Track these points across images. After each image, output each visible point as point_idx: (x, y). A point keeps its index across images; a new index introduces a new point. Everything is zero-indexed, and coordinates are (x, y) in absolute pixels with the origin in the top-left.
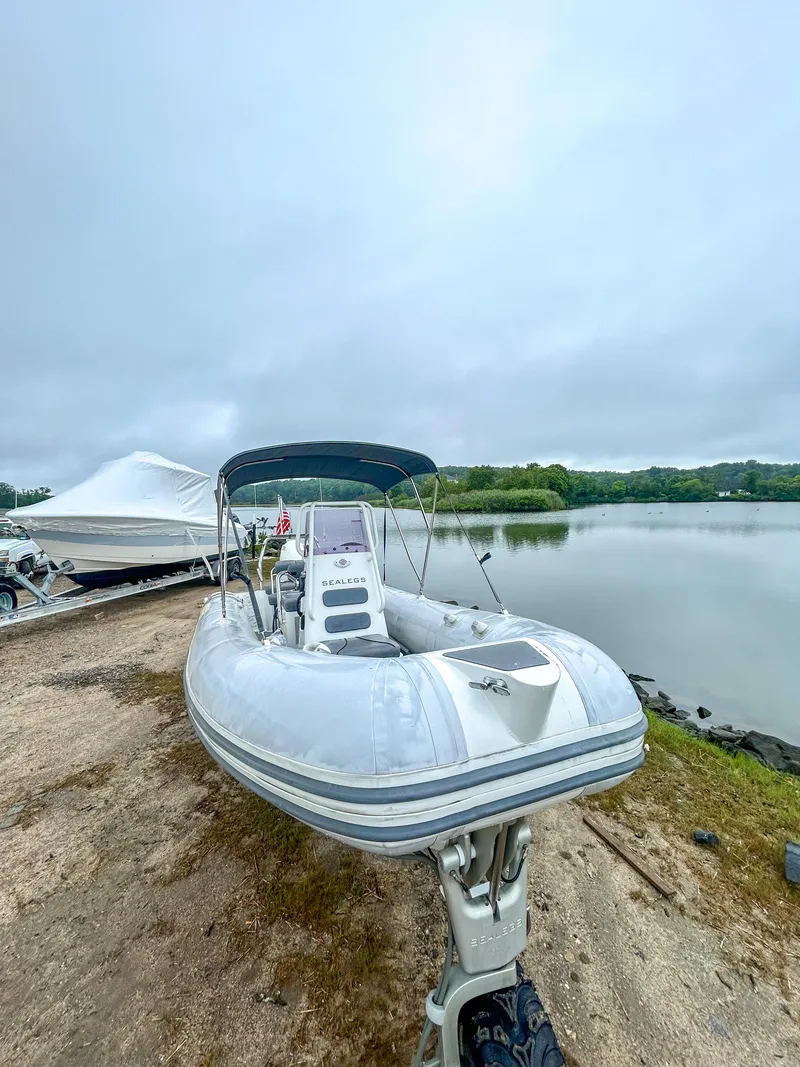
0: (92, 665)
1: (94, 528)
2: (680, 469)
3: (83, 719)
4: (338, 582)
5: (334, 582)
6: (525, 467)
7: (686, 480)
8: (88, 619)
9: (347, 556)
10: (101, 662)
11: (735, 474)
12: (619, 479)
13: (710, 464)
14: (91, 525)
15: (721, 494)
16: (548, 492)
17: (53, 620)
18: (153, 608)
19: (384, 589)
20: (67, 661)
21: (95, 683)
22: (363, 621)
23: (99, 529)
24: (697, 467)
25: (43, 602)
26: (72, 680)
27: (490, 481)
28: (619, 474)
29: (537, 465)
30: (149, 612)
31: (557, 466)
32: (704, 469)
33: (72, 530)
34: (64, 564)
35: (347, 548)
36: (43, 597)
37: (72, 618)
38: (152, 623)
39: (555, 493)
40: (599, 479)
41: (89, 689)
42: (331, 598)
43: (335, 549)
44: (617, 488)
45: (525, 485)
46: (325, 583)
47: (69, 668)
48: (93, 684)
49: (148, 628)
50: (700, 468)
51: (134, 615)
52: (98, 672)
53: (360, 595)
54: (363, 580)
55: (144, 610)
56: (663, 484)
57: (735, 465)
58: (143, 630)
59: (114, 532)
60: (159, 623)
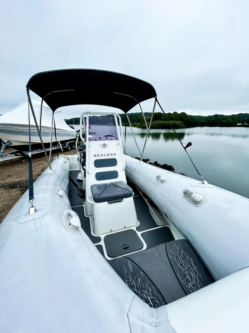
0: (17, 180)
1: (17, 129)
2: (225, 115)
3: (7, 203)
4: (102, 155)
5: (100, 155)
6: (173, 113)
7: (227, 119)
8: (21, 162)
9: (106, 142)
10: (21, 179)
11: (244, 117)
12: (204, 118)
13: (236, 113)
14: (15, 128)
15: (238, 124)
16: (180, 122)
17: (8, 162)
18: (44, 158)
19: (124, 156)
20: (9, 178)
21: (16, 187)
22: (114, 175)
23: (19, 129)
24: (231, 114)
25: (2, 155)
26: (8, 186)
27: (161, 118)
28: (204, 116)
29: (176, 112)
30: (42, 160)
31: (183, 113)
32: (233, 116)
33: (8, 129)
34: (8, 142)
35: (107, 138)
36: (2, 154)
37: (15, 161)
38: (43, 164)
39: (182, 122)
40: (197, 118)
41: (13, 190)
42: (98, 163)
43: (100, 138)
44: (203, 121)
45: (172, 119)
46: (95, 156)
47: (9, 180)
48: (15, 188)
49: (40, 166)
50: (232, 115)
51: (37, 161)
52: (19, 183)
53: (113, 162)
54: (115, 154)
55: (41, 159)
56: (218, 121)
57: (245, 114)
58: (39, 167)
59: (25, 131)
60: (45, 164)
